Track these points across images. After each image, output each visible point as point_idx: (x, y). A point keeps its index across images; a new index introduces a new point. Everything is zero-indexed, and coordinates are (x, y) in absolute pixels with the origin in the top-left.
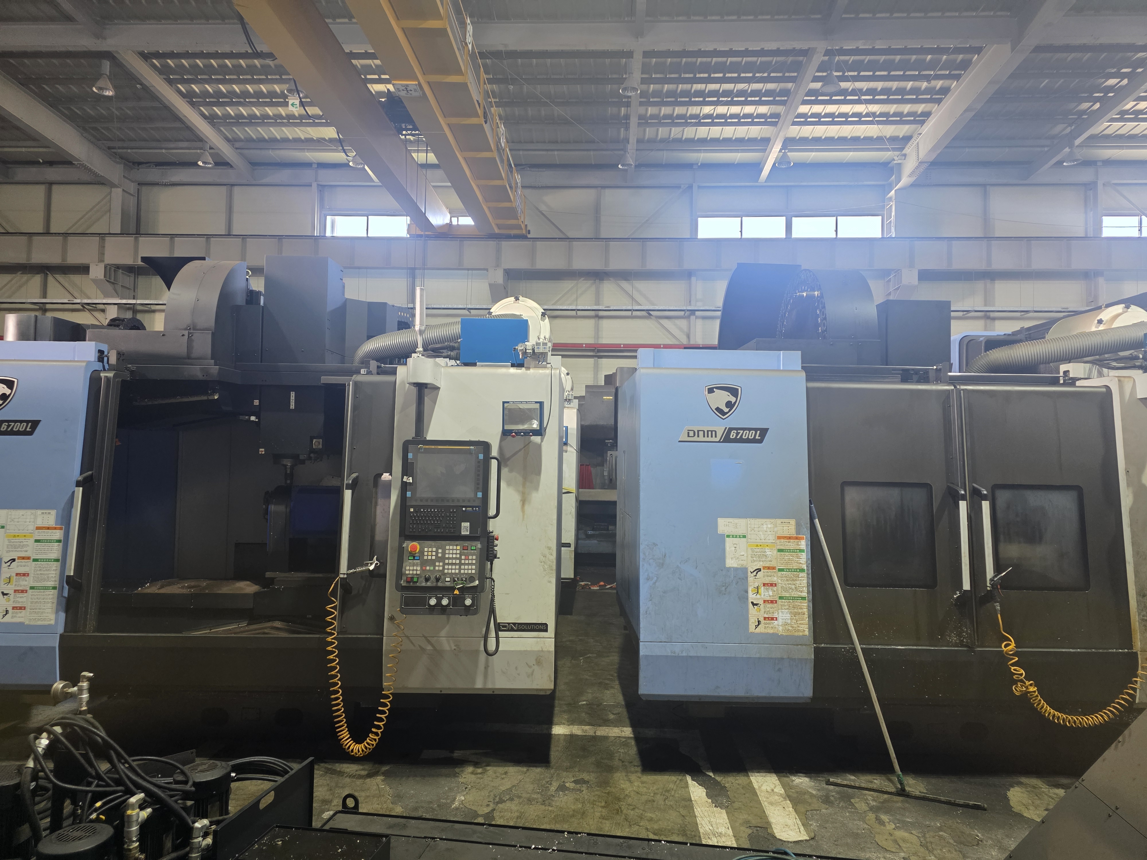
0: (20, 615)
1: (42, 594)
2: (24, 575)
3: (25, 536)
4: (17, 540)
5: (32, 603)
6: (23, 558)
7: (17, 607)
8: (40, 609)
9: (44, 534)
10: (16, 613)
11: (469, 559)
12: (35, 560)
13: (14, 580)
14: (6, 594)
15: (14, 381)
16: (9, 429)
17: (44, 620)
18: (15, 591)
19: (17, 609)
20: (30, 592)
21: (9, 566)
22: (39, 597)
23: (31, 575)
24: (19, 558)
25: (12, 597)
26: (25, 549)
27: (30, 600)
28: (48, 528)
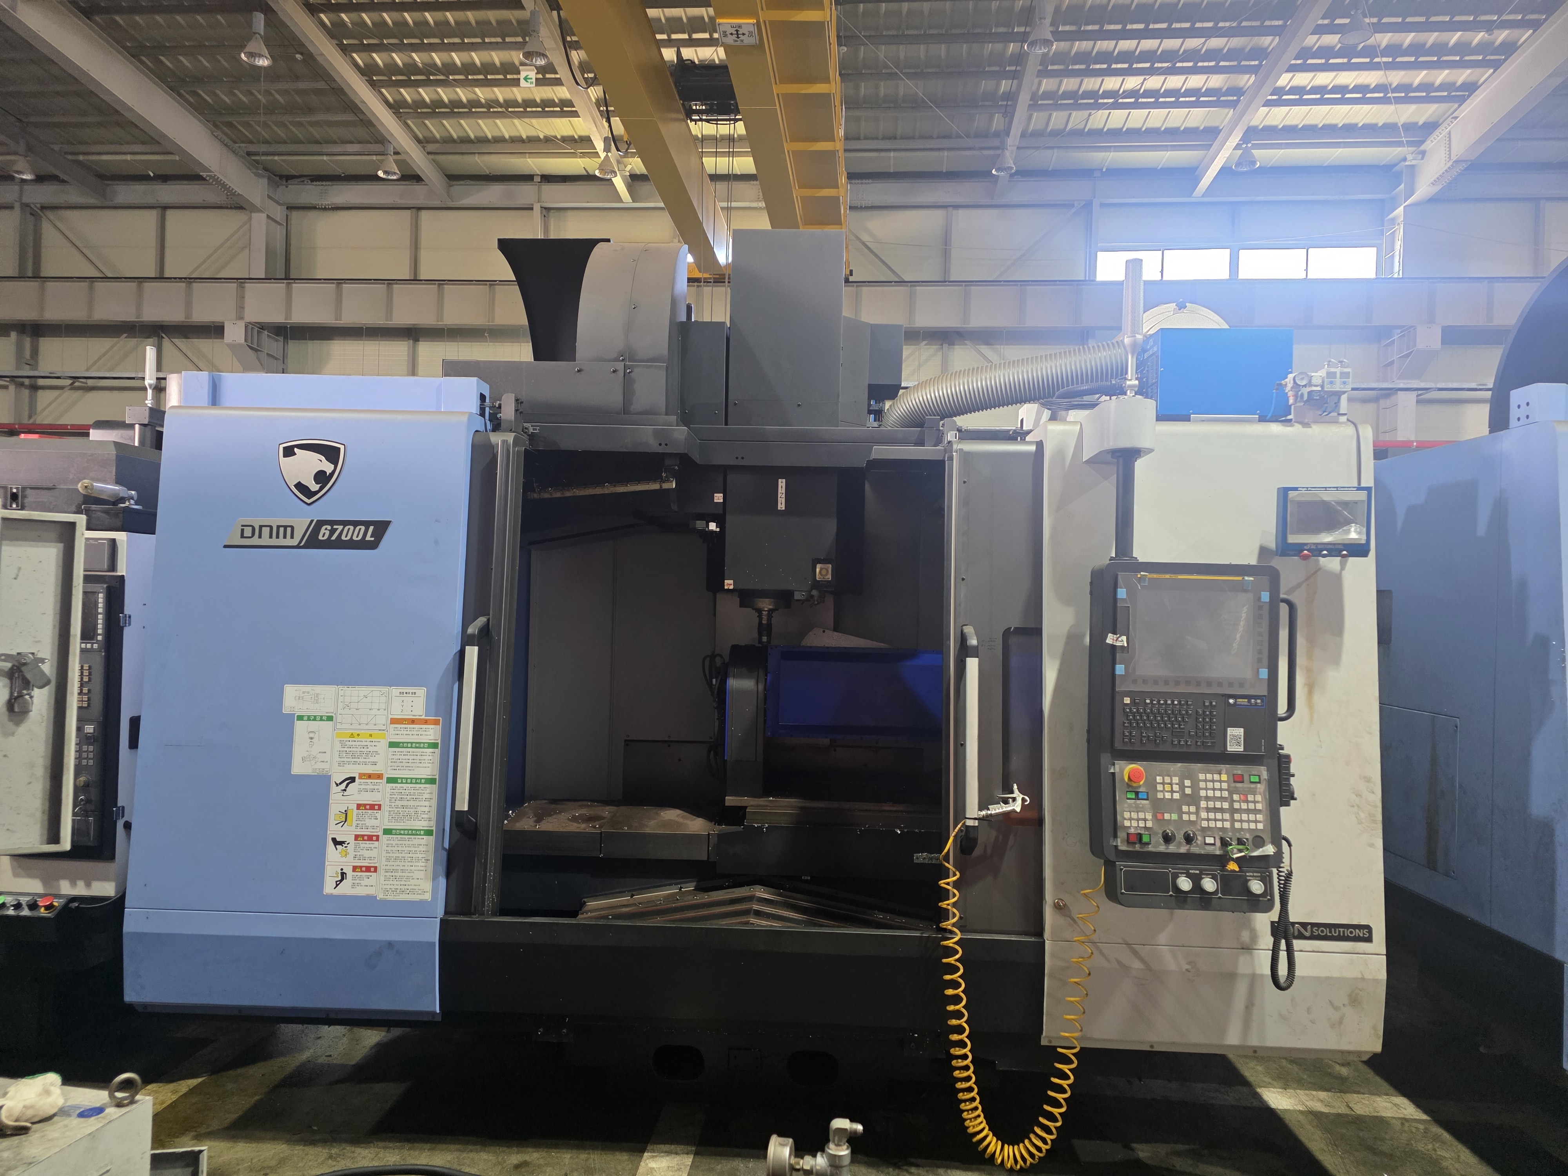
0: (366, 882)
1: (407, 842)
2: (372, 807)
3: (371, 735)
4: (356, 743)
5: (388, 860)
6: (370, 776)
7: (361, 867)
8: (403, 871)
9: (405, 732)
10: (361, 878)
11: (1247, 801)
12: (391, 780)
13: (355, 818)
14: (341, 843)
15: (339, 449)
16: (334, 538)
17: (413, 891)
18: (357, 837)
19: (362, 871)
20: (384, 838)
21: (345, 790)
22: (400, 849)
23: (385, 808)
24: (361, 776)
25: (351, 847)
26: (372, 759)
27: (384, 854)
28: (413, 722)
